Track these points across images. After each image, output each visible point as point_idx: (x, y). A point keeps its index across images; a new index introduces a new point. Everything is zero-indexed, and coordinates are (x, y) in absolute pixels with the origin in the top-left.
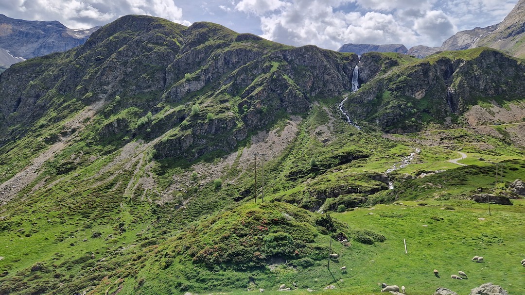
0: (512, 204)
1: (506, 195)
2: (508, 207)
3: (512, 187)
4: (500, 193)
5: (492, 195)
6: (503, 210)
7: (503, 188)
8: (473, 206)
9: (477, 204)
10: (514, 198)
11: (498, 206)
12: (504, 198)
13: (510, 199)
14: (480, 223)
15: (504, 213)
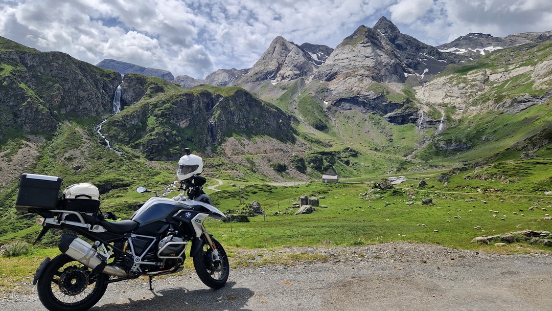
0: (249, 222)
1: (246, 214)
2: (246, 223)
3: (251, 207)
4: (242, 213)
5: (235, 215)
6: (242, 226)
7: (243, 209)
8: (221, 225)
9: (224, 224)
10: (251, 216)
11: (239, 224)
12: (244, 216)
13: (248, 218)
14: (223, 239)
15: (242, 229)
